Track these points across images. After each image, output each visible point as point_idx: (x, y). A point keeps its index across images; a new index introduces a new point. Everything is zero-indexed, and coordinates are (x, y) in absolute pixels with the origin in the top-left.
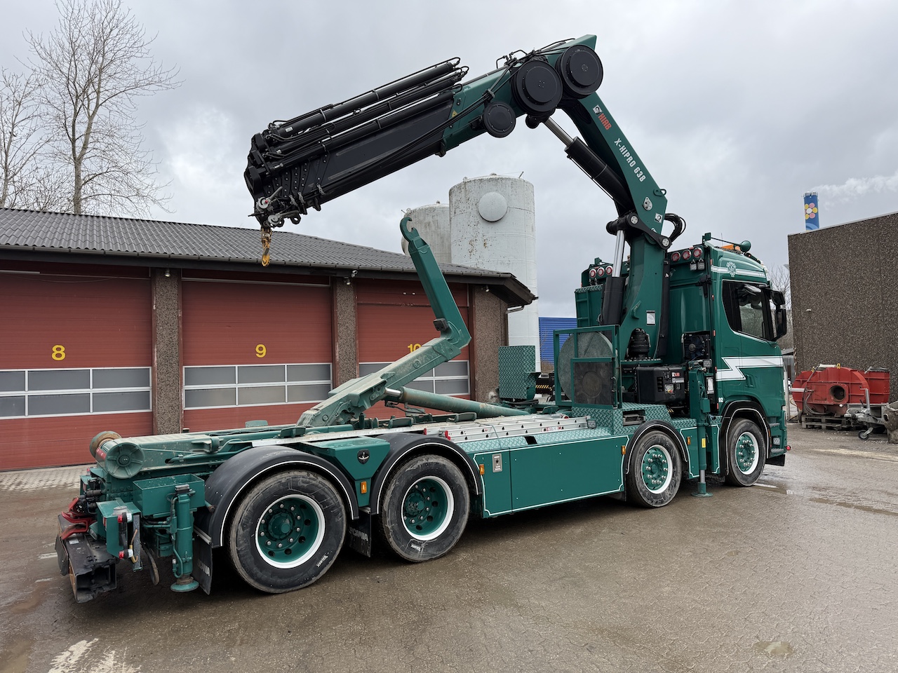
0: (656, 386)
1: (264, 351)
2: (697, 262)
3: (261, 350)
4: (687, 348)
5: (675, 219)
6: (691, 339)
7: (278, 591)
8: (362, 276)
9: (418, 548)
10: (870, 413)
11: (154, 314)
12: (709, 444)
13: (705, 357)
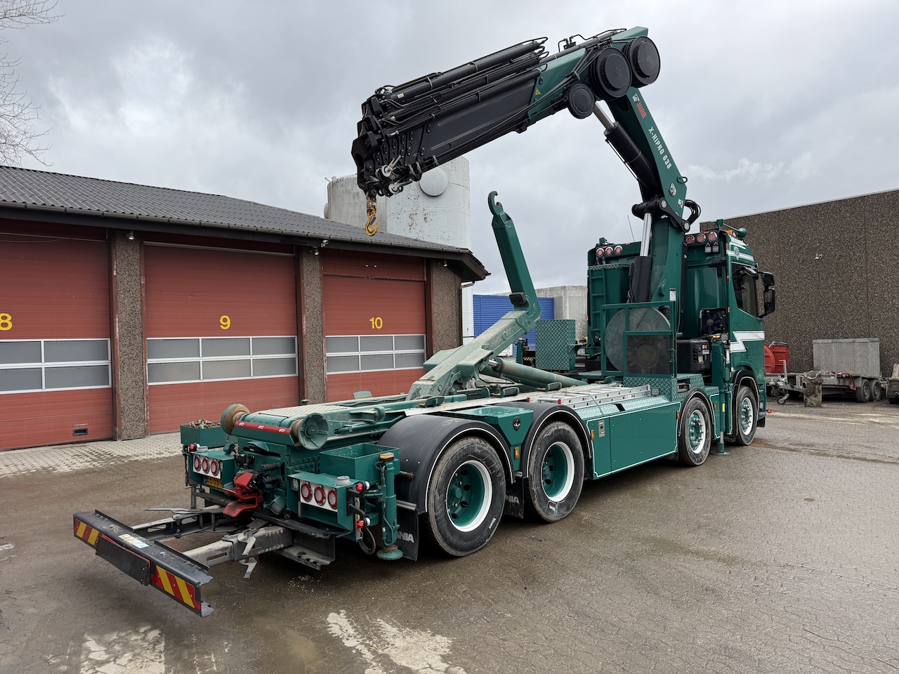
0: (692, 357)
1: (229, 322)
2: (712, 245)
3: (226, 322)
4: (704, 323)
5: (693, 206)
6: (709, 315)
7: (463, 554)
8: (332, 247)
9: (554, 509)
10: (787, 381)
11: (114, 280)
12: (727, 409)
13: (721, 332)
